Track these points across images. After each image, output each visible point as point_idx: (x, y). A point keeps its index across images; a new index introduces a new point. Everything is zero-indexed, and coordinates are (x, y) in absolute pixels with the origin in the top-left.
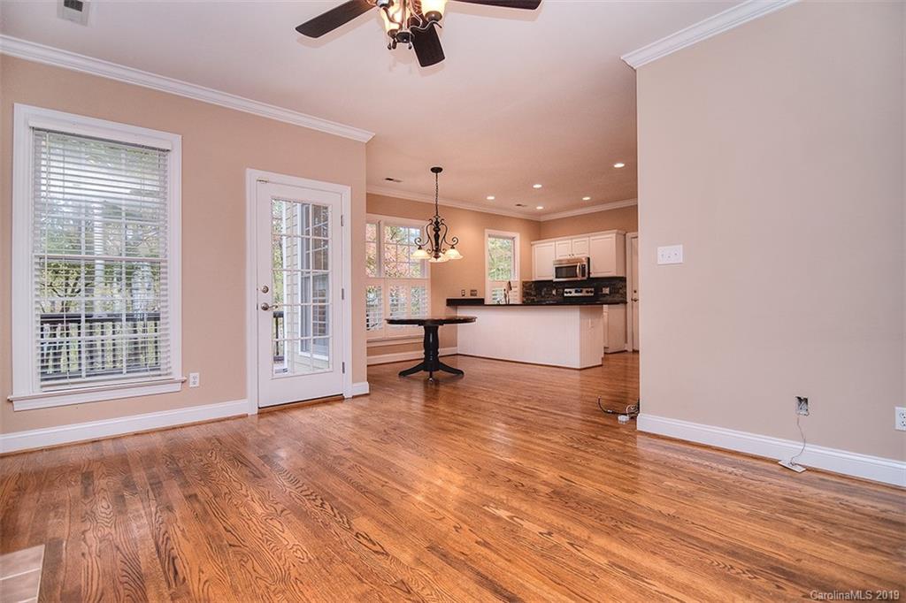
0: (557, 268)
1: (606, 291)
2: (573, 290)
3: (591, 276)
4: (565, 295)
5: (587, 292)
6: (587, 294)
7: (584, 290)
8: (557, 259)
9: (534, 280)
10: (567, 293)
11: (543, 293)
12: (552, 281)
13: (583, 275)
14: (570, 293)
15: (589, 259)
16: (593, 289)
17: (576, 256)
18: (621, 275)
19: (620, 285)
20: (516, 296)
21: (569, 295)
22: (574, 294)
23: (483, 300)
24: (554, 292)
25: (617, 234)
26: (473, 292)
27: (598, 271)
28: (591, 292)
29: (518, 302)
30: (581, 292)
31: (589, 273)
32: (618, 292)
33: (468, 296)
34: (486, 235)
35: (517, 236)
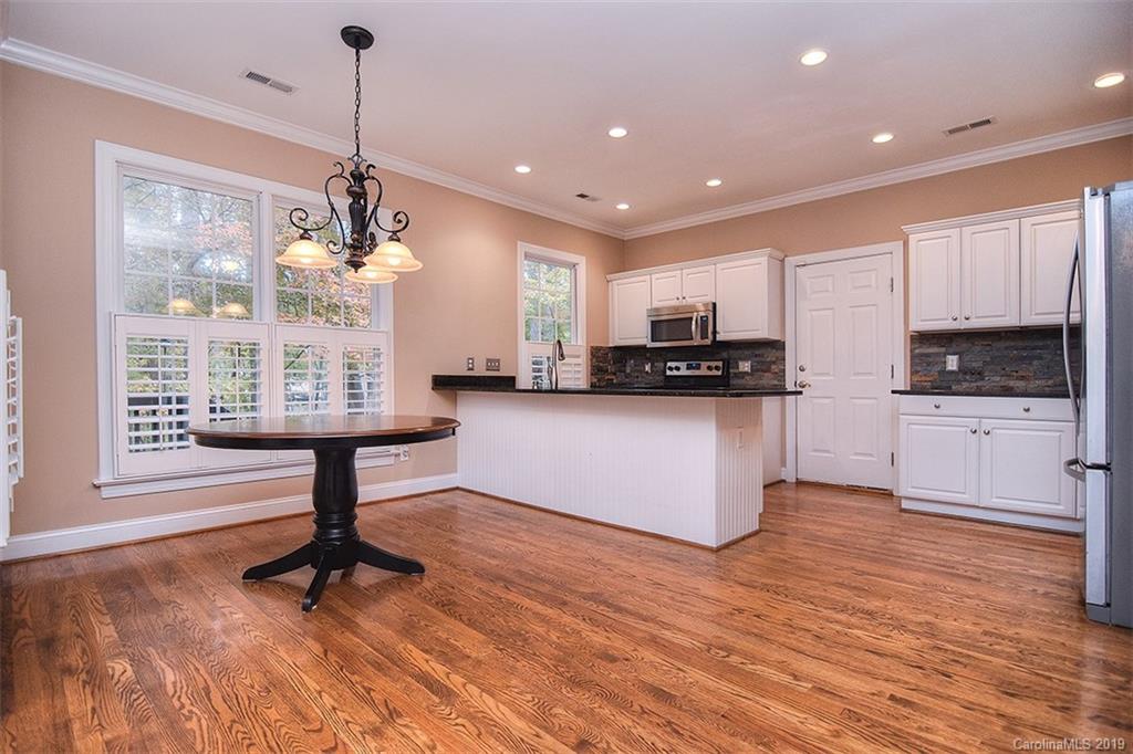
0: (654, 324)
1: (745, 366)
2: (683, 365)
3: (719, 338)
4: (668, 373)
5: (709, 368)
6: (710, 373)
7: (704, 365)
8: (654, 306)
9: (611, 345)
10: (671, 369)
11: (628, 371)
12: (644, 347)
13: (704, 336)
14: (678, 369)
15: (714, 304)
16: (720, 364)
17: (689, 301)
18: (775, 336)
19: (771, 355)
20: (575, 373)
21: (675, 373)
22: (684, 372)
23: (513, 379)
24: (648, 368)
25: (770, 256)
26: (492, 363)
27: (731, 328)
28: (717, 368)
29: (583, 384)
30: (698, 367)
31: (715, 332)
32: (768, 370)
33: (480, 371)
34: (520, 256)
35: (582, 262)
